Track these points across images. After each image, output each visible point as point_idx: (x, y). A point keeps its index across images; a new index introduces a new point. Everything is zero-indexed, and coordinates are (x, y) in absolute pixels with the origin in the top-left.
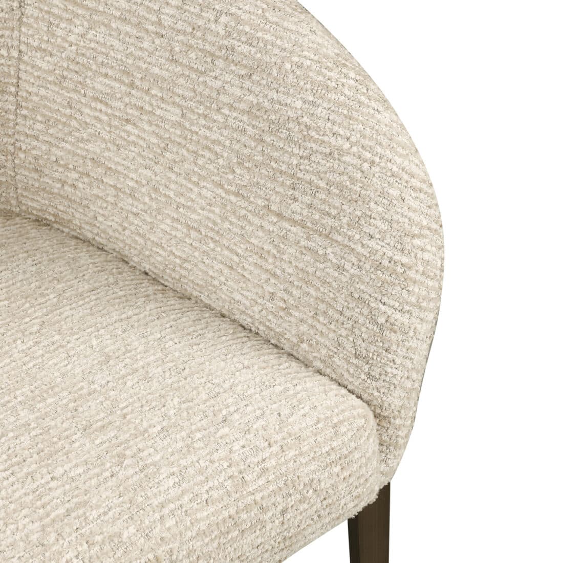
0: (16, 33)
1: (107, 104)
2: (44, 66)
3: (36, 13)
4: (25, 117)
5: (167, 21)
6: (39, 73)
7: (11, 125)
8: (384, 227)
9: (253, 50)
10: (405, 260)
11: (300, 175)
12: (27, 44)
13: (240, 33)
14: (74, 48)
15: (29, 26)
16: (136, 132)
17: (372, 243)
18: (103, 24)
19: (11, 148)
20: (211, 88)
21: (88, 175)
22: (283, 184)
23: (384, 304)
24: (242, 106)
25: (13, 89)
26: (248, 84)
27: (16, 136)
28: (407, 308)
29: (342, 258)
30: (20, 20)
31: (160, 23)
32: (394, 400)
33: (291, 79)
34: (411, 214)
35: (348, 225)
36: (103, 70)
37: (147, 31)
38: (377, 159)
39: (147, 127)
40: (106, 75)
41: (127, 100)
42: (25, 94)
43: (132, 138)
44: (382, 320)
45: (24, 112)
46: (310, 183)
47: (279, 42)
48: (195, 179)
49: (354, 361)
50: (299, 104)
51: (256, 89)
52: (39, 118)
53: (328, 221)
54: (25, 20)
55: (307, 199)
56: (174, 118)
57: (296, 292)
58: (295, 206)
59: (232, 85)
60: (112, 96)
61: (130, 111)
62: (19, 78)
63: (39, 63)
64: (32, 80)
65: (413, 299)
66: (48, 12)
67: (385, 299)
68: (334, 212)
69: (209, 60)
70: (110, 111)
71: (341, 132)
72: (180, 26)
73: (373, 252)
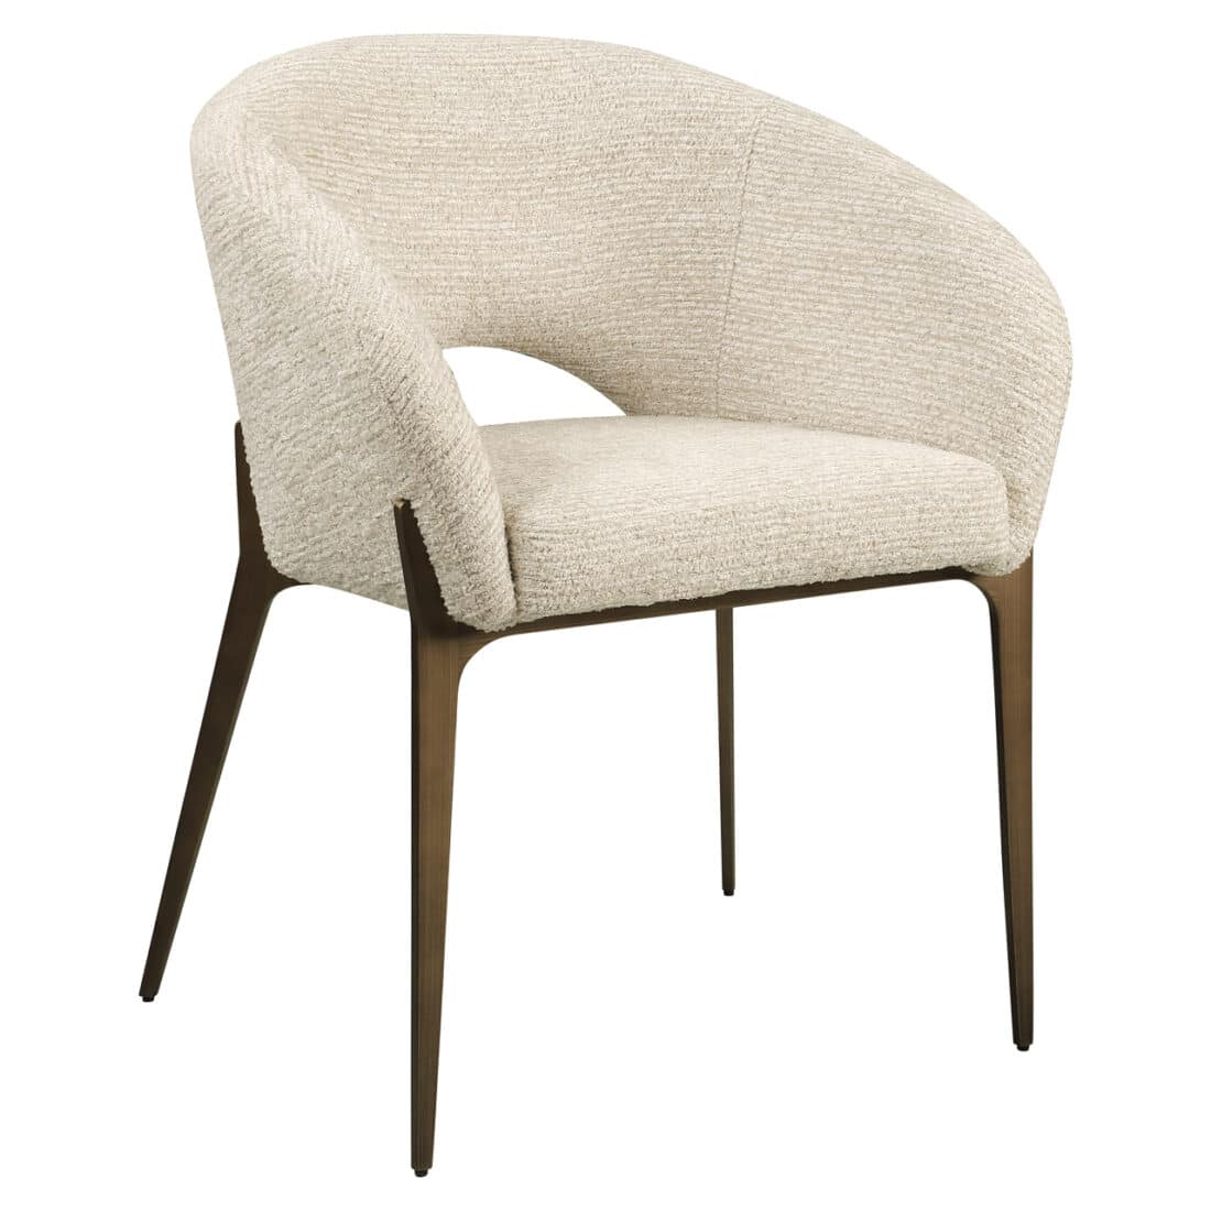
0: (733, 249)
1: (803, 293)
2: (754, 272)
3: (753, 229)
4: (733, 322)
5: (858, 210)
6: (749, 280)
7: (720, 331)
8: (1020, 332)
9: (924, 219)
10: (1036, 358)
11: (956, 301)
12: (741, 258)
13: (916, 209)
14: (780, 252)
15: (745, 241)
16: (826, 308)
17: (1010, 345)
18: (807, 225)
19: (717, 353)
20: (890, 252)
21: (781, 363)
22: (941, 312)
23: (1017, 391)
24: (913, 259)
25: (725, 298)
26: (918, 242)
27: (723, 341)
28: (1036, 397)
29: (985, 358)
30: (737, 238)
31: (853, 214)
32: (1025, 477)
33: (953, 235)
34: (1042, 325)
35: (991, 333)
36: (803, 263)
37: (842, 221)
38: (1018, 286)
39: (835, 301)
40: (805, 267)
41: (820, 282)
42: (735, 301)
43: (823, 314)
44: (1015, 404)
45: (733, 317)
46: (963, 306)
47: (946, 213)
48: (872, 332)
49: (991, 442)
50: (958, 251)
51: (925, 244)
52: (744, 320)
53: (977, 333)
54: (741, 237)
55: (960, 319)
56: (858, 285)
57: (948, 397)
58: (951, 327)
59: (907, 245)
60: (808, 283)
61: (822, 292)
62: (731, 288)
63: (750, 271)
64: (742, 288)
65: (1042, 390)
66: (762, 227)
67: (1018, 388)
68: (980, 325)
69: (889, 231)
70: (805, 297)
71: (991, 268)
72: (868, 211)
73: (1010, 351)
